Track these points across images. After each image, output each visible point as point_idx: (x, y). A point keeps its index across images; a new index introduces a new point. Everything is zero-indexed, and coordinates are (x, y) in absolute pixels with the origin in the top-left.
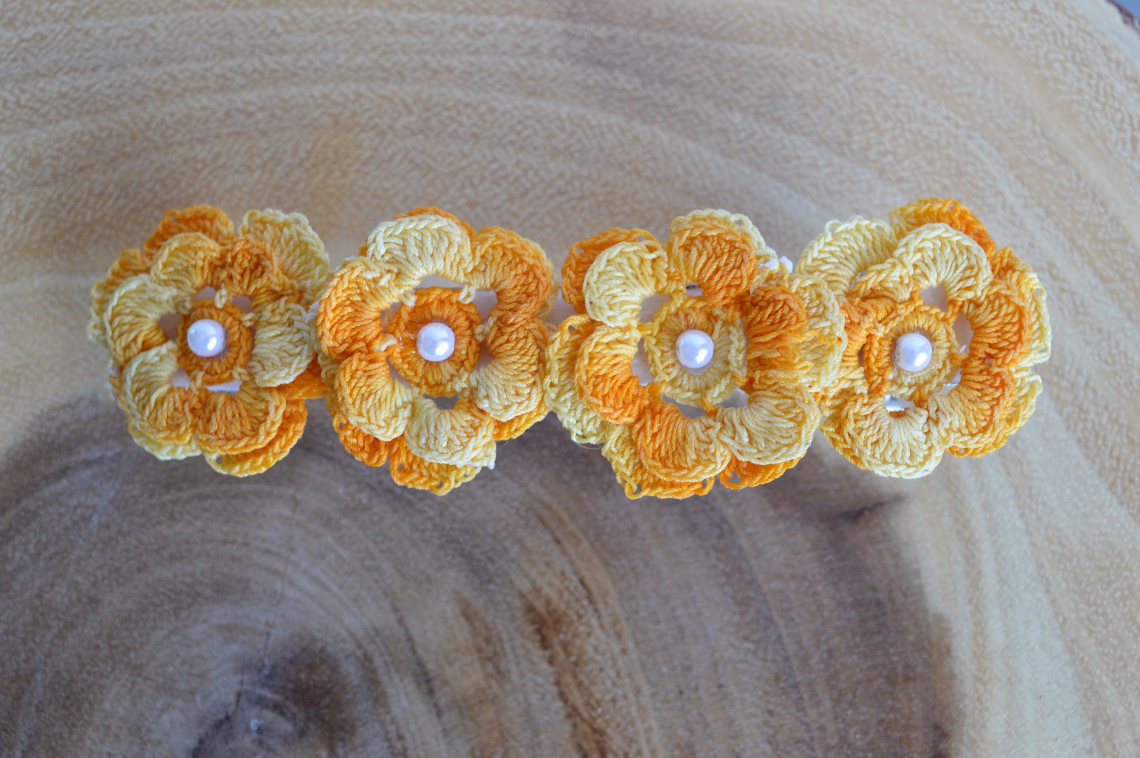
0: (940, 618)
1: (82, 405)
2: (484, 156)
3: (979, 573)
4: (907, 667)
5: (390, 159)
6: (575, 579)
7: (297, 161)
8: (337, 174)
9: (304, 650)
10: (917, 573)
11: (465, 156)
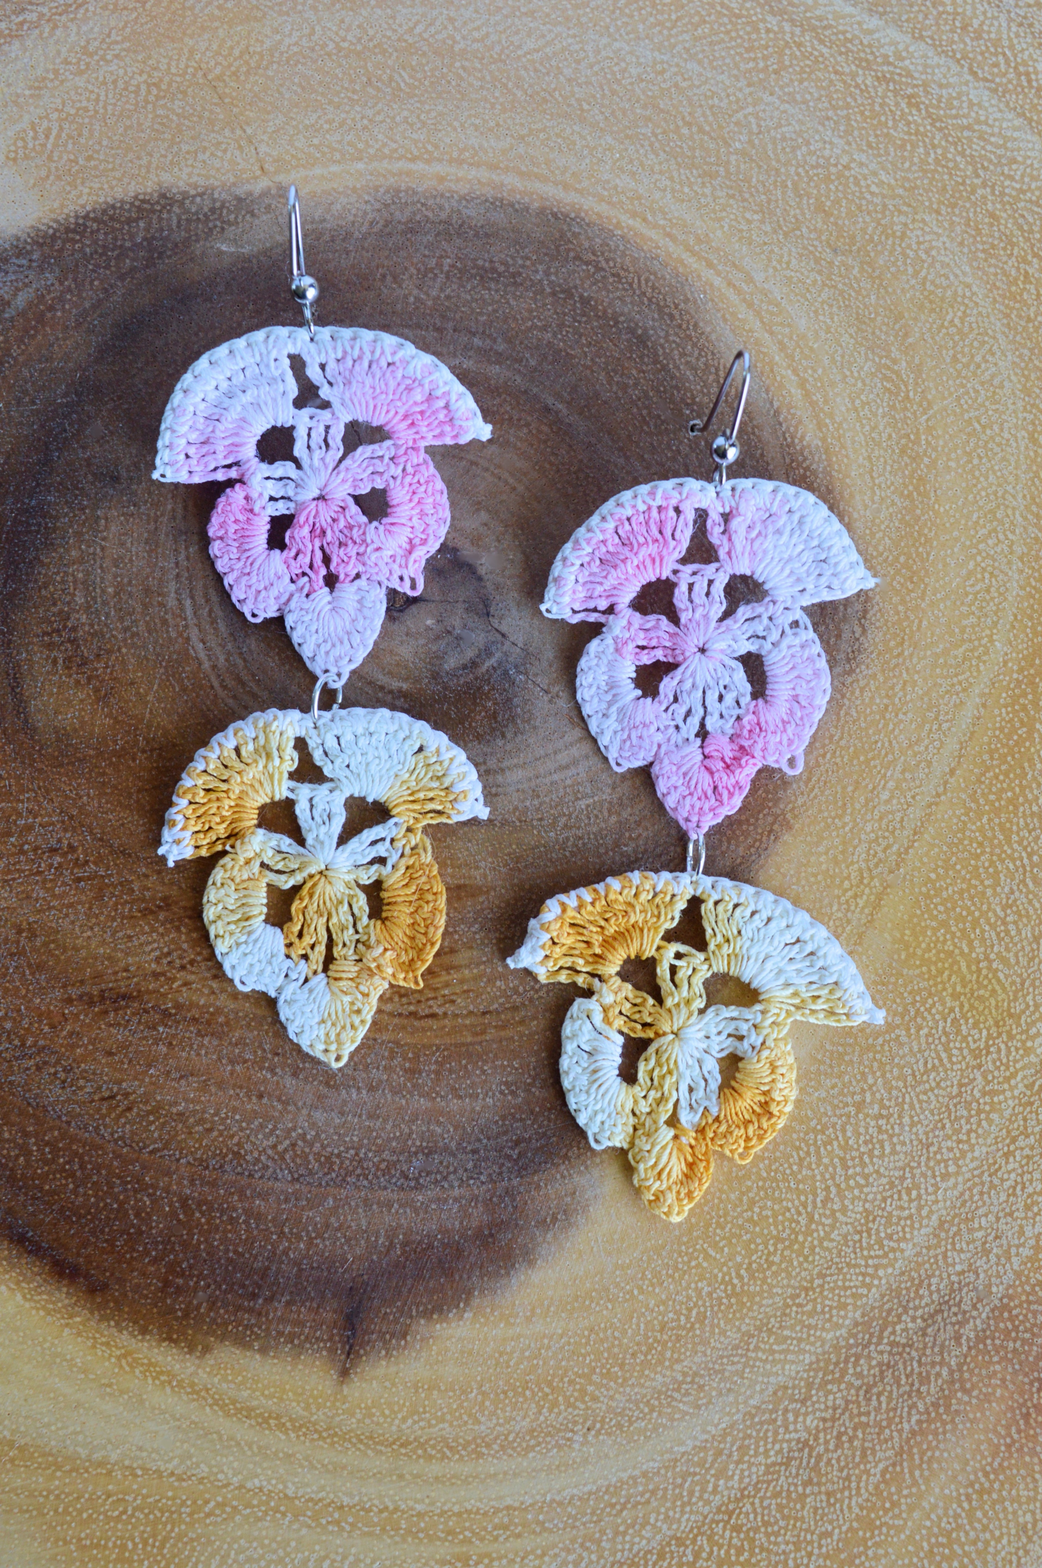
0: (207, 1349)
1: (858, 630)
2: (903, 1144)
3: (228, 1415)
4: (179, 1290)
5: (947, 1050)
6: (440, 1011)
7: (993, 956)
8: (959, 988)
9: (513, 719)
10: (263, 1351)
11: (913, 1125)
